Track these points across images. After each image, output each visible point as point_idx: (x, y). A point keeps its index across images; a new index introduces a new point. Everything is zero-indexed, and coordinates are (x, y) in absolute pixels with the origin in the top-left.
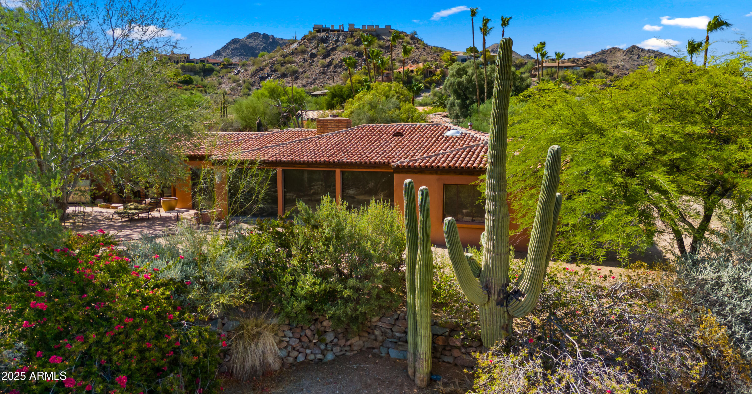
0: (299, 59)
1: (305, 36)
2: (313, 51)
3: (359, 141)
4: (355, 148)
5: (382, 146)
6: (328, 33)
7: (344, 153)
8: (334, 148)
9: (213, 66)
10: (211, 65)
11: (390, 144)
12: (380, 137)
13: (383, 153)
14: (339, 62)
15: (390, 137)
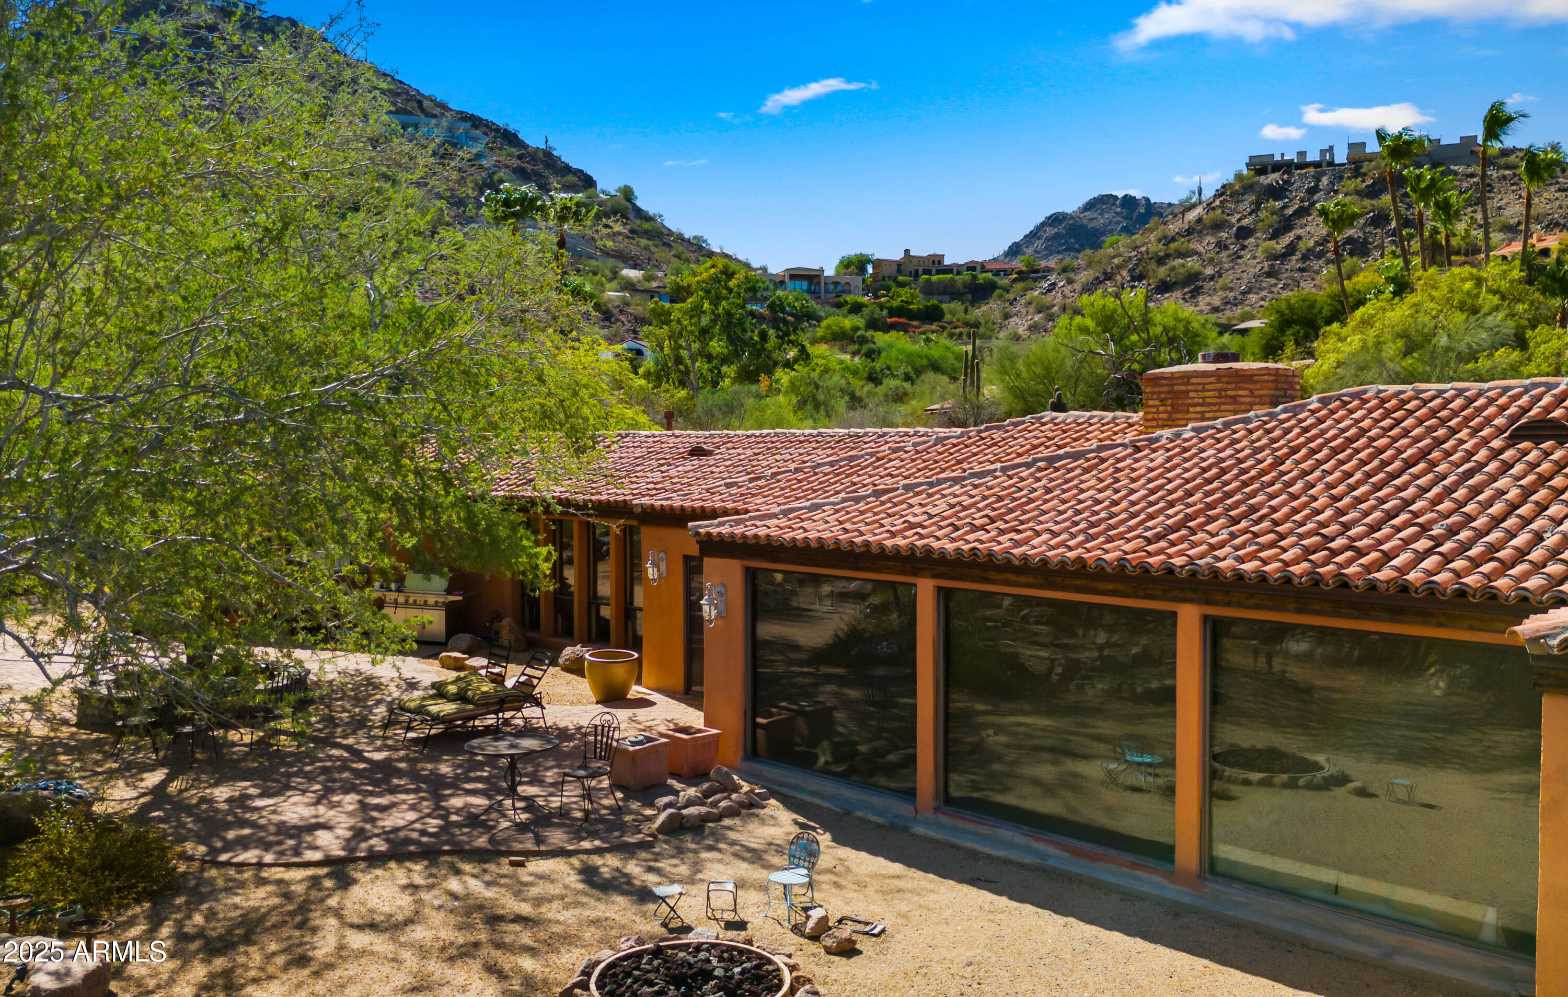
0: (1205, 244)
1: (1224, 187)
2: (1245, 222)
3: (1320, 463)
4: (1294, 497)
5: (1450, 491)
6: (1289, 173)
7: (1235, 521)
8: (1190, 494)
9: (995, 279)
10: (989, 275)
11: (1493, 478)
12: (1439, 442)
13: (1452, 532)
14: (1317, 244)
15: (1496, 443)
